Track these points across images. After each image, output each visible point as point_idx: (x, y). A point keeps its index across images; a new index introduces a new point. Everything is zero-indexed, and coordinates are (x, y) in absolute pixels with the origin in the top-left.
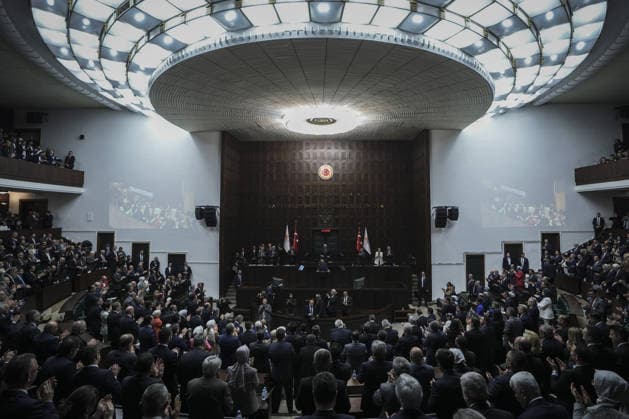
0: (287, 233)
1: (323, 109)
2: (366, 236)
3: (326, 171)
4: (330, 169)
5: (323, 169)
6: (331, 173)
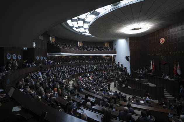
0: (152, 64)
1: (136, 25)
2: (178, 66)
3: (162, 41)
4: (163, 39)
5: (161, 40)
6: (164, 41)
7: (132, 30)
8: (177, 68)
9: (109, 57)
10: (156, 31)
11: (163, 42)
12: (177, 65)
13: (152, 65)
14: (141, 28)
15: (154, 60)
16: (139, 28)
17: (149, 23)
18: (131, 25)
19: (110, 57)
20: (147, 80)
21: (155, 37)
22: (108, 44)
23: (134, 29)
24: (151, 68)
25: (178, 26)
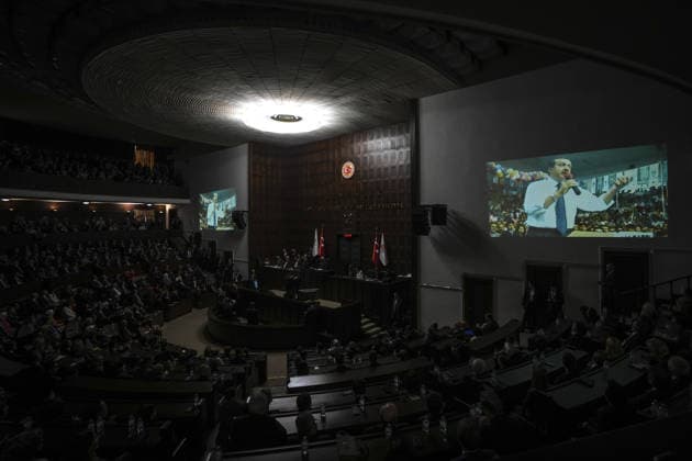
0: (319, 237)
2: (383, 243)
3: (348, 170)
4: (352, 166)
5: (344, 167)
6: (353, 171)
7: (273, 118)
8: (378, 248)
9: (152, 212)
10: (334, 138)
11: (350, 175)
12: (379, 242)
13: (316, 243)
14: (300, 119)
15: (323, 225)
16: (296, 116)
17: (330, 108)
18: (278, 101)
19: (157, 212)
20: (314, 290)
21: (331, 157)
22: (152, 154)
23: (280, 118)
24: (316, 251)
25: (385, 136)
